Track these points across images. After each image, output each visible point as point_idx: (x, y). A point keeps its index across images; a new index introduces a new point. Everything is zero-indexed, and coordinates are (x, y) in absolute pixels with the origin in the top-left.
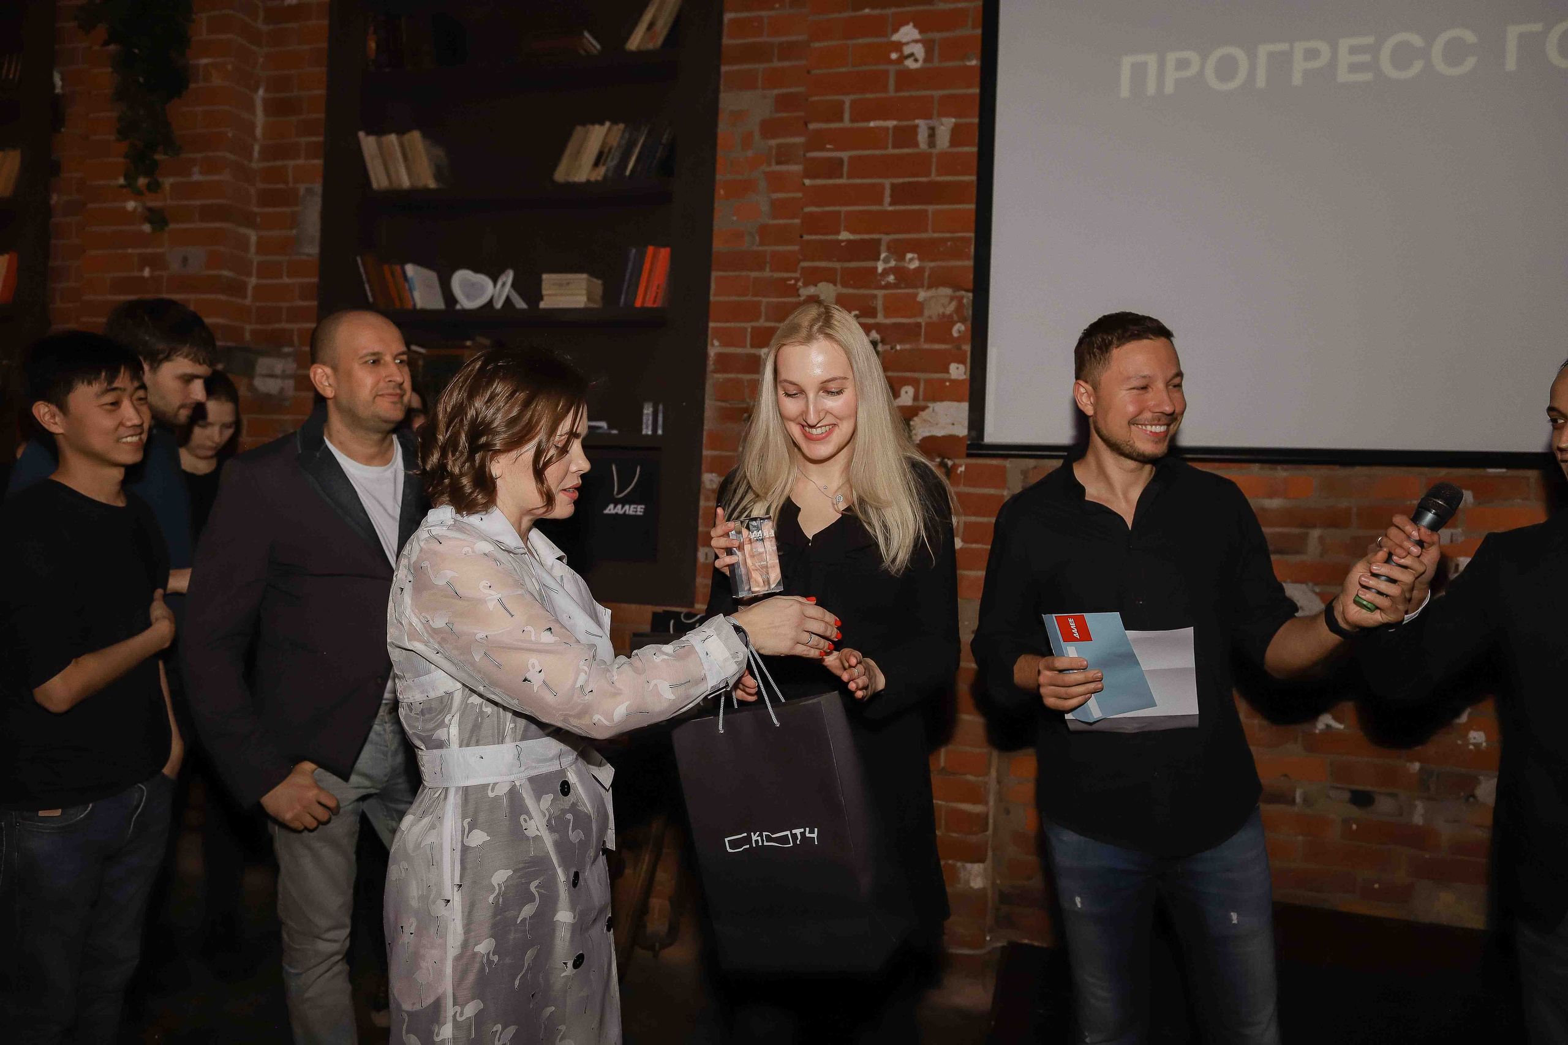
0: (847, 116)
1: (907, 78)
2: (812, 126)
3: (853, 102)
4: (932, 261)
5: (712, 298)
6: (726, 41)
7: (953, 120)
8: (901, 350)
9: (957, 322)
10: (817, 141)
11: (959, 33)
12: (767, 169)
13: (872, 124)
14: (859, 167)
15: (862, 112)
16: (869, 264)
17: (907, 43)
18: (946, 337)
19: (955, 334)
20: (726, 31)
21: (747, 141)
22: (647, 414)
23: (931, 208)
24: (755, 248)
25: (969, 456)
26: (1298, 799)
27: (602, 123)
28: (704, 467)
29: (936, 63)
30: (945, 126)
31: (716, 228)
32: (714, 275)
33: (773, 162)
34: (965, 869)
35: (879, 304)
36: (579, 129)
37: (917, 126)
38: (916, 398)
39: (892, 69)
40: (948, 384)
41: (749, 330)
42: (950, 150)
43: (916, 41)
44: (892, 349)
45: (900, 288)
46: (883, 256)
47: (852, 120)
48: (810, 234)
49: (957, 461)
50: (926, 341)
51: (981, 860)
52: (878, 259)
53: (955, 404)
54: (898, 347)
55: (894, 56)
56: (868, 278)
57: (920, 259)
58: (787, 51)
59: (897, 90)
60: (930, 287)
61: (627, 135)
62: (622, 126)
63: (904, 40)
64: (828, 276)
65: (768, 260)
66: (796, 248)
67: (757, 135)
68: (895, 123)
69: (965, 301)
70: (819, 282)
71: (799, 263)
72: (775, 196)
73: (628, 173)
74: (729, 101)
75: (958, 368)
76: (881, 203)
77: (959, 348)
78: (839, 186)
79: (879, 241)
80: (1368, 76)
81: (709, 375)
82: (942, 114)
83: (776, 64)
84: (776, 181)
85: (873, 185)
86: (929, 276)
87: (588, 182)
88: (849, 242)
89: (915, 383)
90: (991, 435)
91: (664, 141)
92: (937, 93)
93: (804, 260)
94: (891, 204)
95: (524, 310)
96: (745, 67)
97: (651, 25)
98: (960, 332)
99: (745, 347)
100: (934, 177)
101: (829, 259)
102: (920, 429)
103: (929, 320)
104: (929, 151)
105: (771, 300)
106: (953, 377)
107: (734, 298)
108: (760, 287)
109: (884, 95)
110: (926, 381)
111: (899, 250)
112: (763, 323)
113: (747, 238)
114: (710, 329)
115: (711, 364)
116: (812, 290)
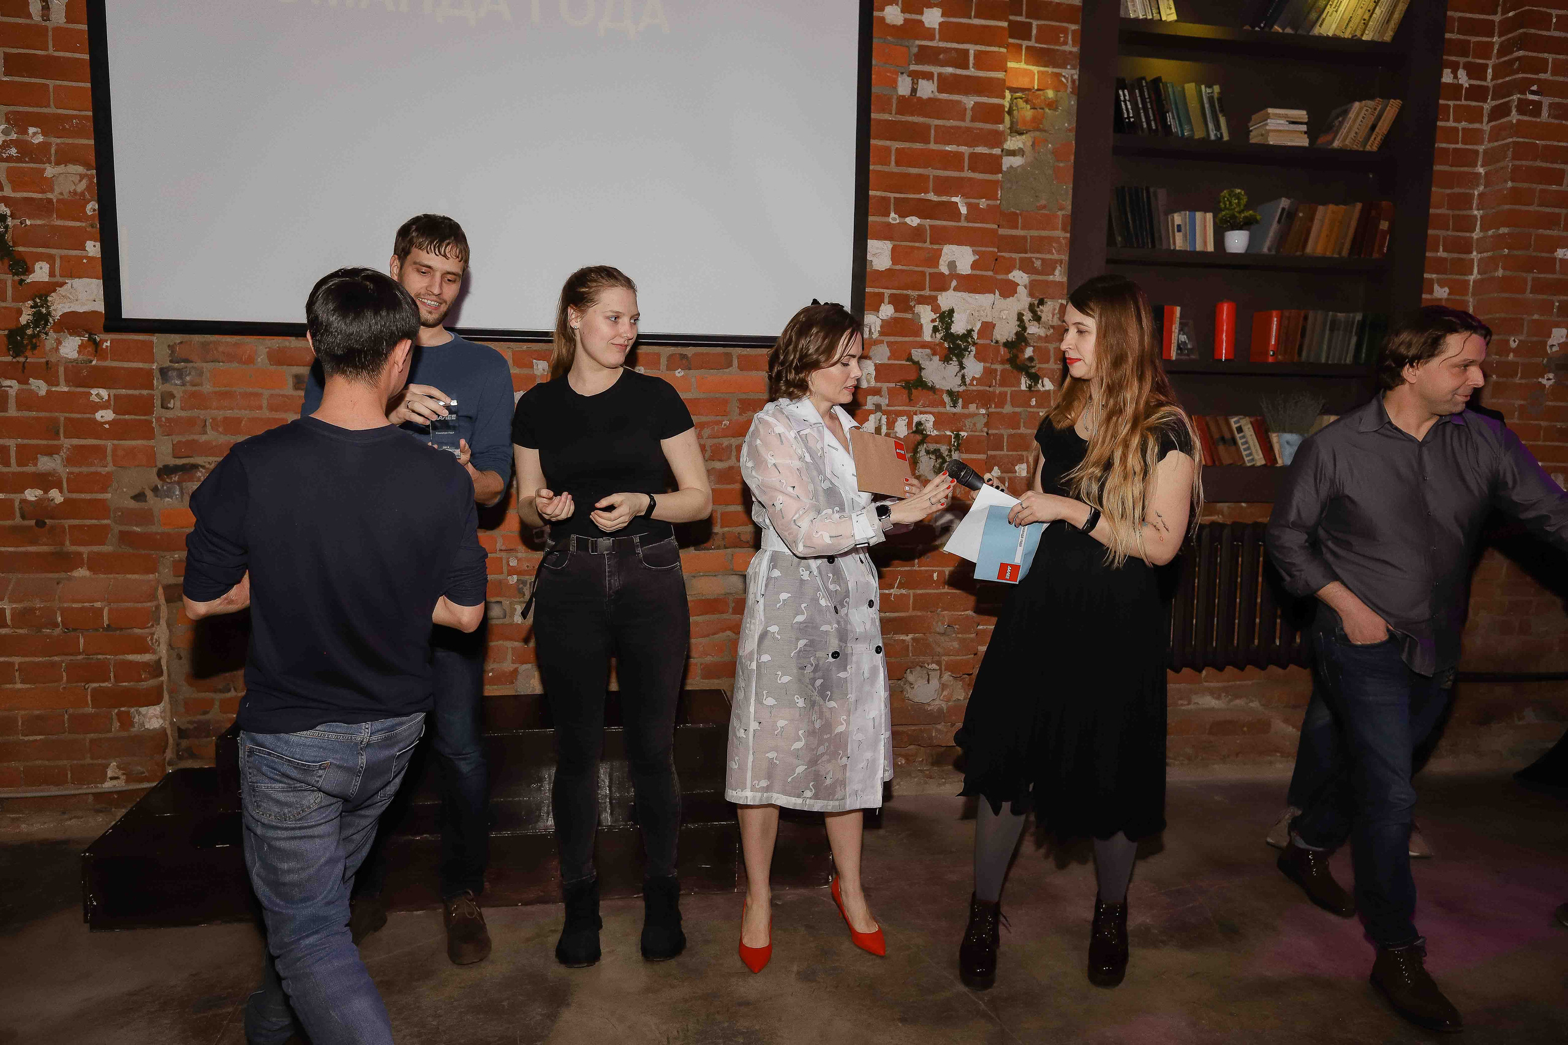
4: (57, 137)
8: (31, 225)
9: (89, 202)
18: (80, 216)
19: (87, 213)
23: (51, 83)
25: (113, 330)
30: (59, 1)
34: (139, 713)
35: (3, 176)
38: (52, 274)
42: (68, 26)
44: (21, 223)
45: (25, 162)
49: (103, 336)
50: (59, 217)
51: (157, 701)
53: (88, 280)
54: (28, 222)
57: (44, 134)
60: (58, 163)
69: (95, 179)
75: (94, 246)
77: (91, 226)
86: (56, 151)
89: (50, 259)
90: (129, 311)
94: (5, 74)
98: (94, 210)
100: (51, 51)
102: (59, 306)
103: (61, 197)
104: (44, 23)
106: (91, 254)
110: (61, 257)
111: (20, 123)
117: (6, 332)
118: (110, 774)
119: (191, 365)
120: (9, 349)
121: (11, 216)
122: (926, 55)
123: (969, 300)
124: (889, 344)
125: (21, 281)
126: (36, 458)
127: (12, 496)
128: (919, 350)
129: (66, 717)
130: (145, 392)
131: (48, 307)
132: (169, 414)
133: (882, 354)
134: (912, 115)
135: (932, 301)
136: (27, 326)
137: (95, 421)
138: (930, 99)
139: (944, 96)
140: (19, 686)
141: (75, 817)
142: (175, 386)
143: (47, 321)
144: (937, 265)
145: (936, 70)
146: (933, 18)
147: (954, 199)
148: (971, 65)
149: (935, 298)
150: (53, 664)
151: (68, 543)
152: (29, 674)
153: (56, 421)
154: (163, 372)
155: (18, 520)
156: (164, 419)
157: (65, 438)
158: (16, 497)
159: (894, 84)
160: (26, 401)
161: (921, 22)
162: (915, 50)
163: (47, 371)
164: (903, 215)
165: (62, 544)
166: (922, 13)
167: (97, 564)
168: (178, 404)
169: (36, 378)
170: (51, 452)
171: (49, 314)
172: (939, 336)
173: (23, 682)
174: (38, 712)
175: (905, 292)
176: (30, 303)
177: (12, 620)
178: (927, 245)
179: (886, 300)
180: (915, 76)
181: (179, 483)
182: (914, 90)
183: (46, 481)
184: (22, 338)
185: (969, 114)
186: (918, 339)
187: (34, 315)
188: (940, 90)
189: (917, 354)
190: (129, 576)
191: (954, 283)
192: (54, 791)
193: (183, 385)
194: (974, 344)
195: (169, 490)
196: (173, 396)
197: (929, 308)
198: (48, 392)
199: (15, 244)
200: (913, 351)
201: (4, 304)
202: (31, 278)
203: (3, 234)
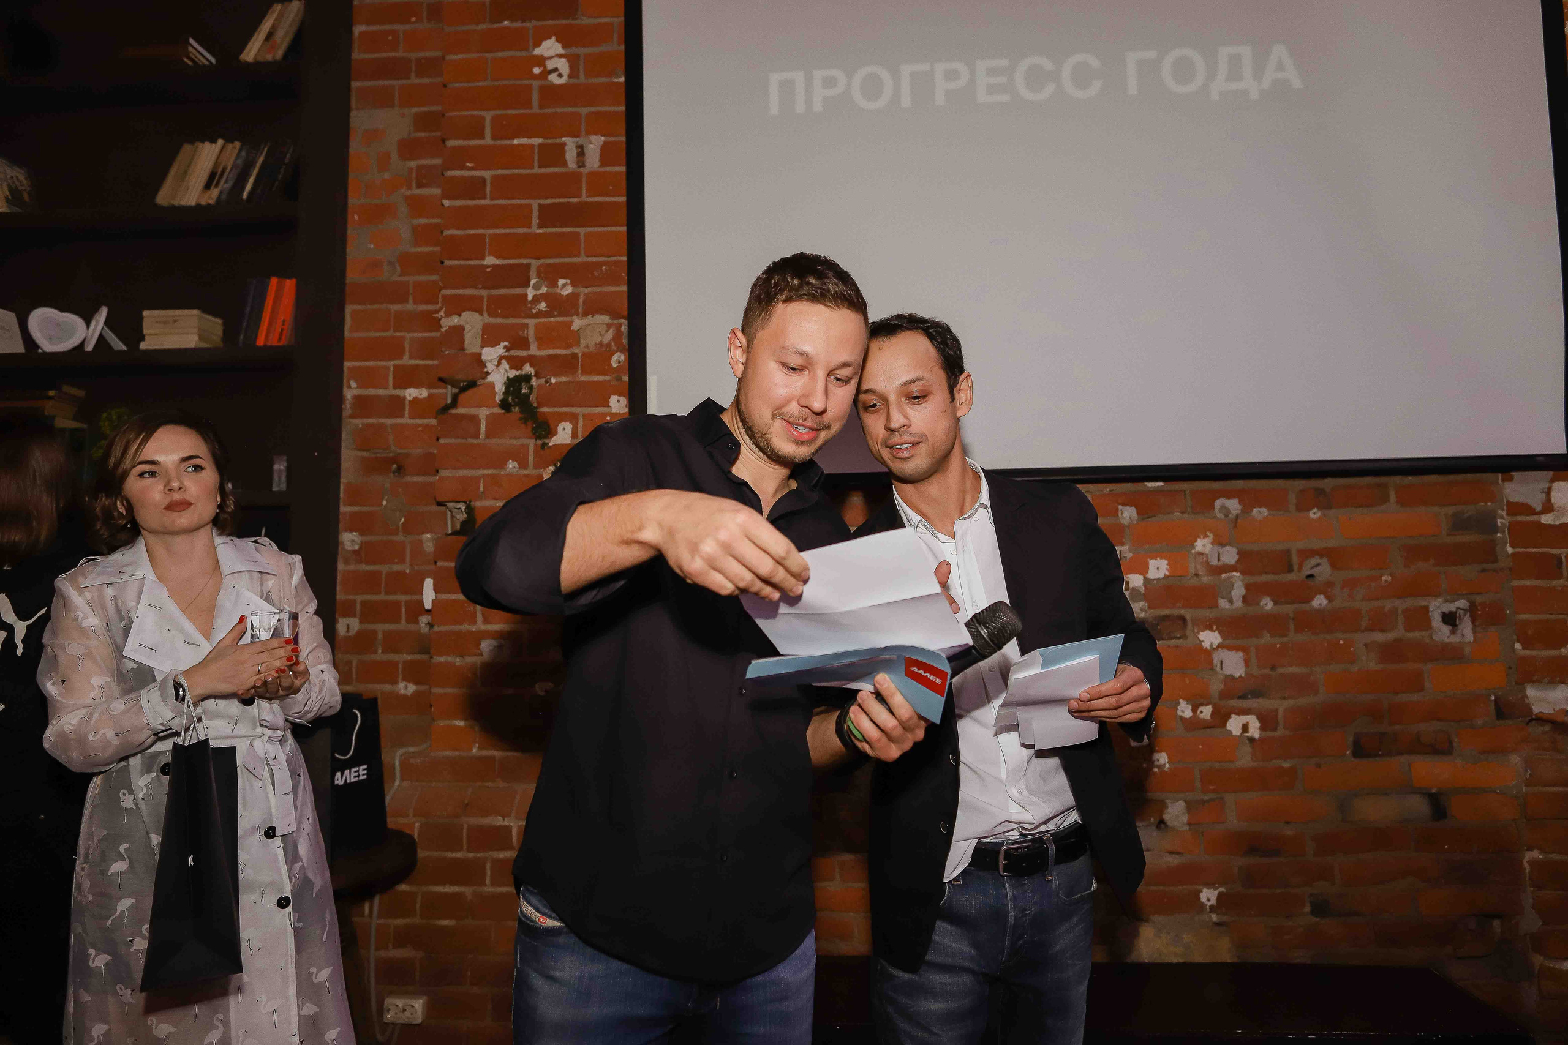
0: (488, 132)
1: (551, 94)
2: (451, 143)
3: (494, 119)
4: (586, 286)
5: (347, 334)
6: (356, 55)
7: (603, 138)
8: (556, 383)
9: (616, 351)
10: (458, 158)
11: (603, 48)
12: (409, 193)
13: (516, 142)
14: (504, 187)
15: (504, 130)
16: (519, 291)
17: (550, 58)
18: (606, 369)
19: (615, 365)
20: (356, 45)
21: (384, 162)
22: (280, 471)
23: (582, 231)
24: (396, 278)
27: (213, 141)
28: (341, 526)
29: (582, 79)
30: (595, 144)
31: (349, 257)
32: (349, 309)
33: (414, 184)
35: (531, 334)
36: (187, 147)
37: (564, 144)
38: (574, 435)
39: (536, 84)
41: (392, 369)
42: (602, 169)
43: (560, 56)
44: (546, 382)
45: (554, 316)
46: (533, 282)
47: (494, 137)
48: (450, 259)
50: (584, 372)
52: (527, 284)
54: (554, 380)
55: (537, 71)
56: (518, 305)
57: (573, 285)
58: (427, 67)
59: (541, 107)
60: (585, 315)
61: (244, 154)
62: (238, 144)
63: (546, 55)
64: (473, 305)
65: (411, 291)
66: (437, 276)
67: (394, 156)
68: (541, 140)
69: (621, 328)
70: (464, 311)
71: (440, 291)
72: (416, 221)
73: (245, 196)
74: (361, 119)
75: (619, 401)
76: (530, 227)
77: (619, 379)
78: (482, 208)
79: (528, 266)
80: (1005, 98)
81: (345, 421)
82: (589, 133)
83: (414, 80)
84: (417, 206)
85: (521, 206)
86: (584, 303)
87: (198, 206)
88: (495, 266)
89: (573, 418)
91: (286, 161)
92: (584, 111)
93: (445, 288)
94: (539, 227)
95: (121, 352)
96: (381, 83)
97: (270, 36)
98: (619, 362)
99: (386, 387)
100: (585, 198)
101: (474, 287)
103: (587, 350)
104: (578, 170)
105: (416, 335)
106: (614, 411)
107: (372, 334)
108: (403, 321)
109: (527, 111)
110: (584, 416)
111: (550, 275)
112: (407, 361)
113: (386, 267)
114: (345, 370)
115: (347, 409)
116: (455, 320)
121: (535, 376)
125: (544, 445)
126: (549, 646)
127: (524, 691)
155: (526, 719)
183: (557, 672)
199: (540, 405)
201: (525, 472)
202: (552, 442)
203: (527, 396)
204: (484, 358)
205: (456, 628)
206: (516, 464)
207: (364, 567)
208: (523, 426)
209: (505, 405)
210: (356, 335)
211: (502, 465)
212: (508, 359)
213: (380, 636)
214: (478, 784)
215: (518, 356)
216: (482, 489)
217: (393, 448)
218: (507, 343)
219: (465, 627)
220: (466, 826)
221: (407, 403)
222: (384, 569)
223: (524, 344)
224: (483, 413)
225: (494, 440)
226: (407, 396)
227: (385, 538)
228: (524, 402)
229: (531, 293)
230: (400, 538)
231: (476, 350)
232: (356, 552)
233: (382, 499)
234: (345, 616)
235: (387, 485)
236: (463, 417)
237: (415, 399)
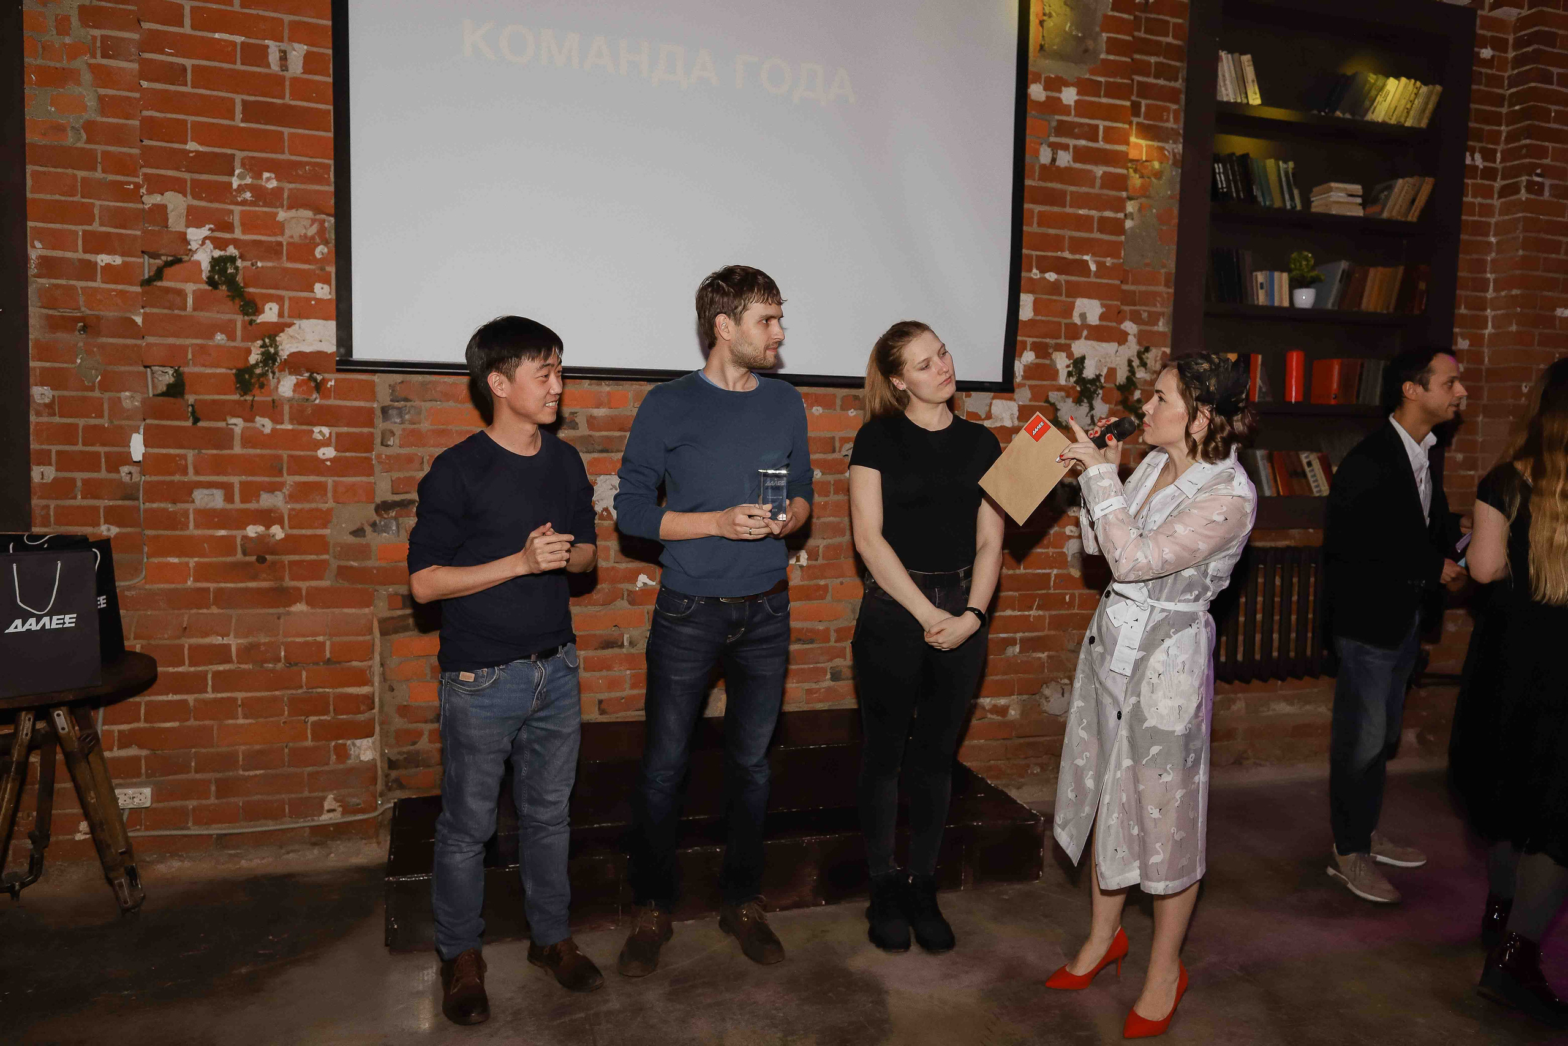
0: (187, 22)
2: (146, 25)
3: (194, 10)
4: (290, 183)
5: (29, 195)
7: (305, 47)
8: (262, 267)
9: (318, 245)
10: (153, 42)
12: (93, 61)
13: (217, 36)
14: (203, 77)
15: (204, 22)
16: (224, 179)
19: (318, 256)
21: (63, 25)
23: (287, 131)
24: (80, 145)
25: (339, 371)
26: (626, 643)
28: (31, 380)
30: (298, 53)
31: (28, 117)
32: (29, 168)
33: (99, 55)
34: (354, 744)
35: (236, 220)
37: (268, 47)
38: (281, 314)
40: (313, 302)
41: (81, 233)
42: (306, 76)
44: (253, 265)
45: (258, 206)
46: (237, 172)
47: (194, 28)
48: (152, 139)
49: (327, 376)
50: (289, 260)
51: (370, 734)
52: (232, 174)
53: (321, 322)
54: (259, 264)
56: (223, 192)
57: (278, 179)
59: (242, 6)
60: (290, 207)
64: (178, 186)
65: (99, 160)
66: (135, 151)
67: (75, 21)
68: (243, 39)
69: (326, 224)
70: (167, 191)
71: (140, 168)
72: (102, 91)
75: (322, 288)
76: (232, 118)
77: (322, 269)
78: (183, 94)
79: (233, 156)
81: (31, 279)
82: (292, 40)
84: (103, 76)
85: (223, 99)
86: (289, 197)
88: (197, 152)
89: (279, 300)
90: (361, 351)
92: (287, 18)
93: (147, 166)
94: (242, 121)
98: (323, 254)
99: (75, 251)
100: (287, 100)
101: (178, 169)
102: (287, 345)
103: (291, 240)
104: (281, 73)
105: (107, 203)
106: (318, 296)
107: (57, 197)
108: (90, 188)
109: (229, 8)
110: (290, 299)
111: (255, 168)
112: (96, 227)
113: (70, 134)
114: (28, 229)
115: (33, 270)
116: (157, 199)
117: (234, 371)
118: (326, 806)
119: (408, 404)
120: (237, 388)
121: (240, 258)
122: (1064, 129)
123: (1097, 347)
124: (1031, 387)
125: (251, 322)
126: (259, 496)
127: (234, 532)
128: (1056, 393)
129: (286, 750)
130: (366, 430)
131: (276, 347)
132: (388, 451)
133: (1023, 395)
134: (1051, 181)
135: (1066, 349)
136: (256, 365)
137: (317, 458)
138: (1066, 168)
139: (1078, 166)
140: (241, 721)
141: (292, 851)
142: (395, 424)
143: (275, 361)
144: (1071, 316)
145: (1072, 142)
146: (1069, 96)
147: (1086, 257)
148: (1100, 138)
149: (1069, 346)
150: (275, 699)
151: (287, 578)
152: (251, 708)
153: (279, 458)
154: (385, 410)
155: (239, 556)
156: (384, 456)
157: (289, 474)
158: (238, 534)
159: (1037, 153)
160: (251, 439)
161: (1059, 99)
162: (1054, 124)
163: (273, 409)
164: (1043, 271)
165: (282, 579)
166: (1060, 92)
167: (314, 598)
168: (397, 441)
169: (263, 416)
170: (272, 488)
171: (276, 353)
172: (1073, 380)
173: (245, 717)
174: (257, 747)
175: (1044, 340)
176: (260, 343)
177: (237, 656)
178: (1063, 298)
179: (1028, 348)
180: (1055, 147)
181: (396, 518)
182: (1054, 160)
183: (268, 517)
184: (251, 377)
185: (1098, 182)
186: (1054, 383)
187: (263, 354)
188: (1075, 161)
189: (1054, 396)
190: (346, 610)
191: (1085, 333)
192: (271, 826)
193: (402, 423)
194: (1102, 387)
195: (386, 525)
196: (393, 434)
197: (1064, 355)
198: (273, 430)
199: (246, 285)
200: (1050, 394)
201: (233, 344)
202: (261, 319)
203: (234, 276)
204: (189, 237)
205: (168, 478)
206: (224, 336)
207: (57, 419)
208: (231, 303)
209: (211, 282)
210: (37, 196)
211: (211, 337)
212: (214, 240)
213: (79, 484)
214: (194, 611)
215: (220, 238)
216: (190, 356)
217: (83, 309)
218: (212, 226)
219: (177, 478)
220: (187, 646)
221: (99, 268)
222: (81, 422)
223: (229, 227)
224: (190, 288)
225: (202, 314)
226: (99, 261)
227: (80, 394)
228: (231, 282)
229: (235, 183)
230: (97, 394)
231: (181, 228)
232: (49, 406)
233: (77, 358)
234: (39, 464)
235: (81, 344)
236: (168, 290)
237: (108, 265)
